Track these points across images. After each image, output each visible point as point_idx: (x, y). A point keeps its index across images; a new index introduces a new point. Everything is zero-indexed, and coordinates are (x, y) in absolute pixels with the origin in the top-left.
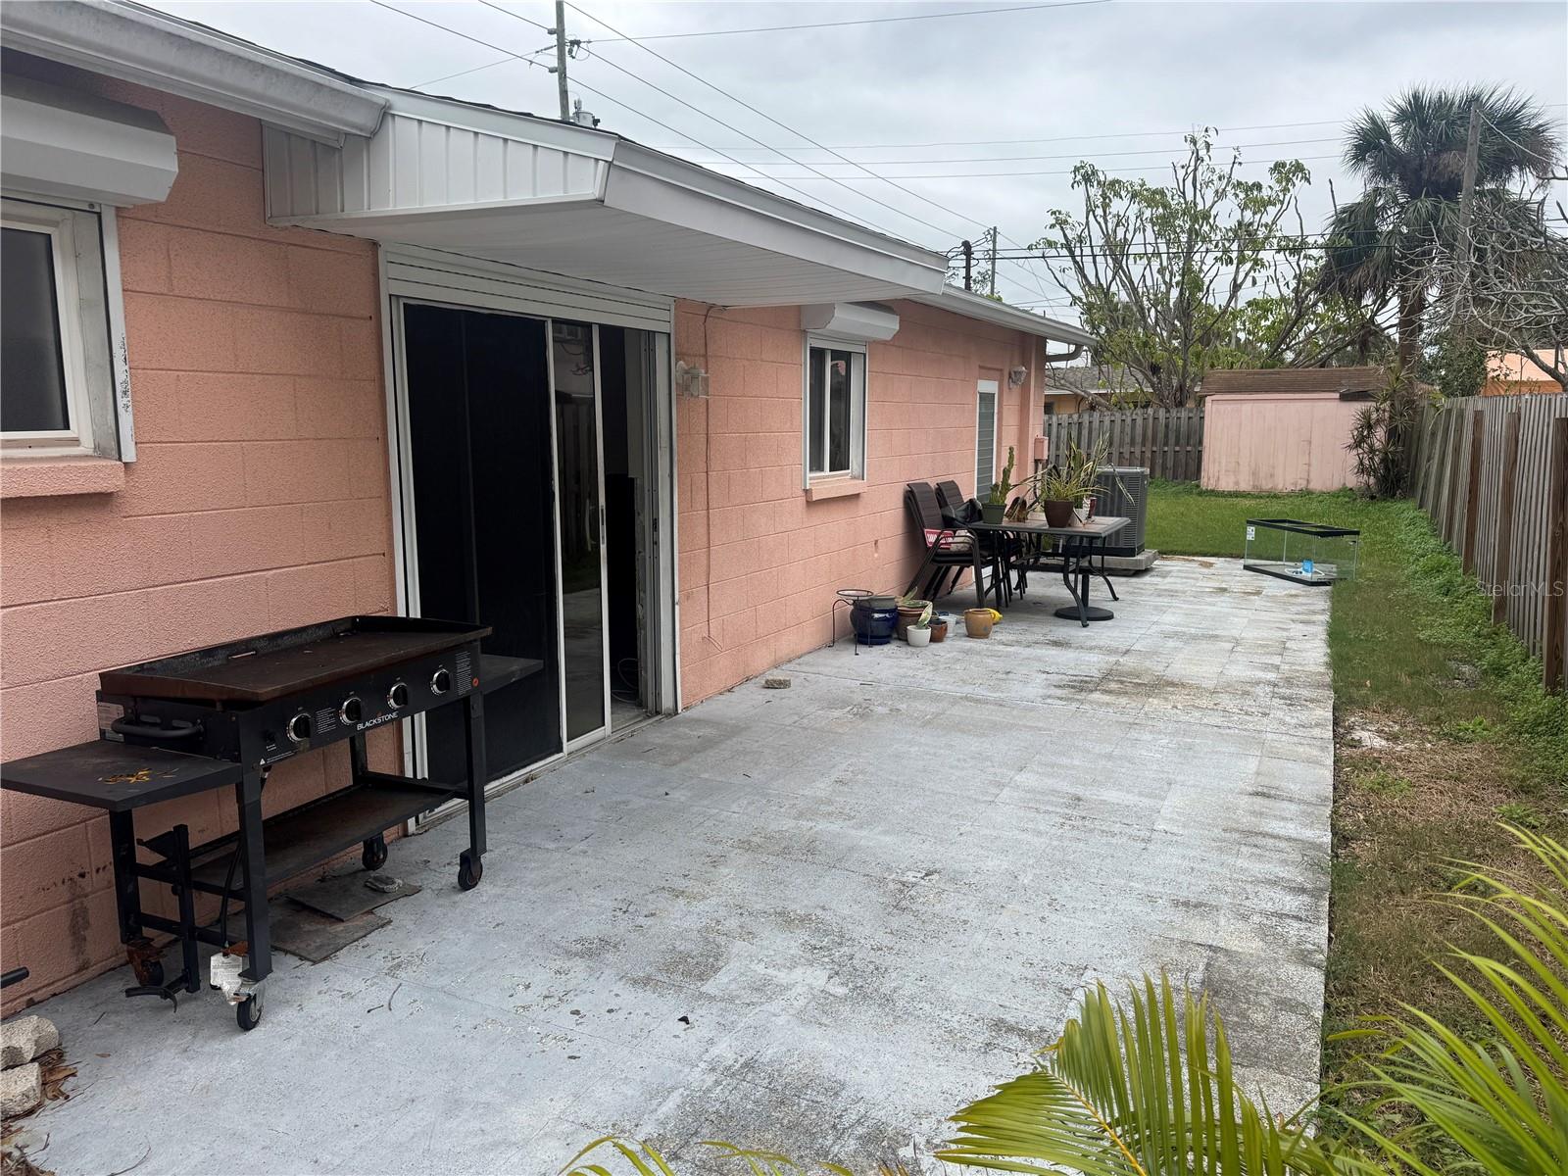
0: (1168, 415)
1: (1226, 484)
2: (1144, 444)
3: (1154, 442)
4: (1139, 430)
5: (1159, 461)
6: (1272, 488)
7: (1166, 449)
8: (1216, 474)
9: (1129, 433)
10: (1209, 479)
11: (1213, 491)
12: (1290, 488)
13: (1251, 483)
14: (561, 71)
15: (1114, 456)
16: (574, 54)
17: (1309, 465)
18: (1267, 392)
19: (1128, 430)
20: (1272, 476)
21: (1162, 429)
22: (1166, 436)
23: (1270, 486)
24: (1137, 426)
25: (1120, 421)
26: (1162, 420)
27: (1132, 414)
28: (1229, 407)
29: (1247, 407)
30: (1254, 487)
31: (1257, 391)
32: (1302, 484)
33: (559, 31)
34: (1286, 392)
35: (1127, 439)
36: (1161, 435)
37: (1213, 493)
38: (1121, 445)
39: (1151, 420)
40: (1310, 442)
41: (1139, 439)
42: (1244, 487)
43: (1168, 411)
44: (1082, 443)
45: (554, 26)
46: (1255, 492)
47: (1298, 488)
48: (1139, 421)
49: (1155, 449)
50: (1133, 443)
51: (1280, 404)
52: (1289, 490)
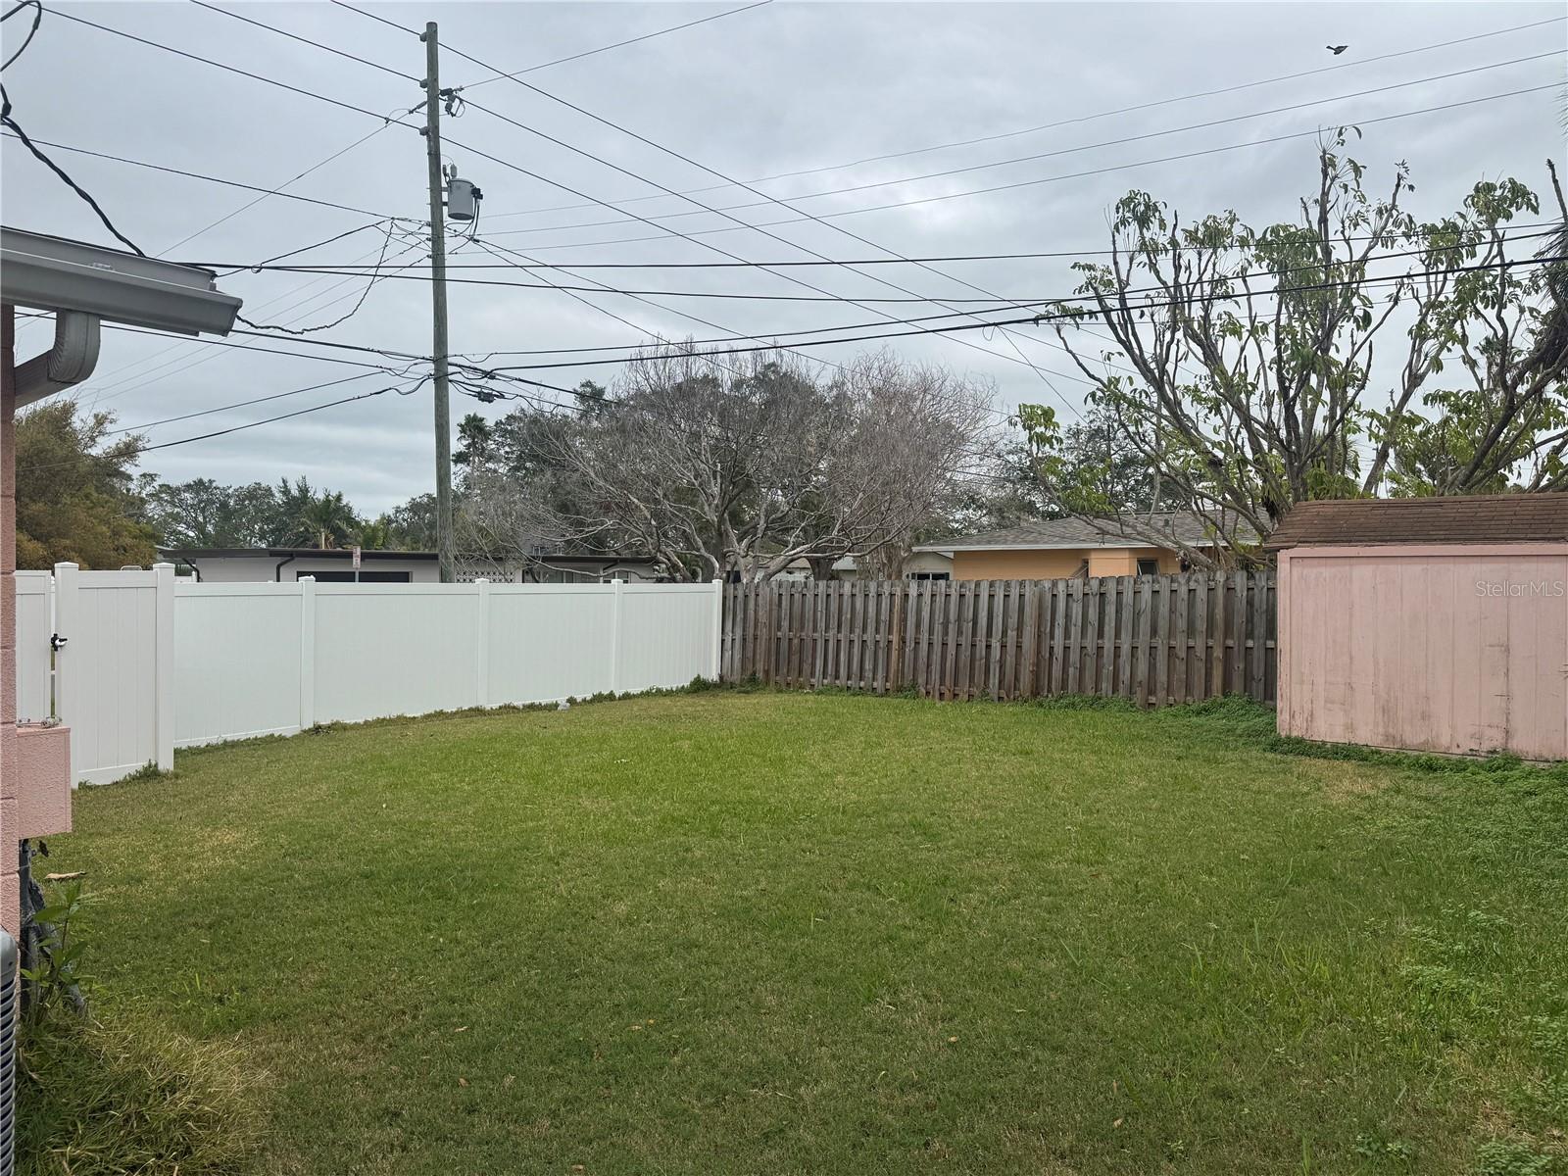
0: (1251, 584)
1: (1328, 729)
2: (1210, 633)
3: (1228, 632)
4: (1201, 609)
5: (1239, 665)
6: (1426, 742)
7: (1250, 643)
8: (1307, 707)
9: (1185, 614)
10: (1292, 716)
11: (1300, 741)
12: (1467, 745)
13: (1381, 730)
14: (432, 133)
15: (1159, 652)
16: (453, 110)
17: (1508, 697)
18: (1404, 541)
19: (1182, 607)
20: (1425, 716)
21: (1240, 606)
22: (1250, 620)
23: (1422, 738)
24: (1198, 600)
25: (1168, 593)
26: (1241, 592)
27: (1188, 580)
28: (1327, 571)
29: (1363, 573)
30: (1387, 736)
31: (1384, 540)
32: (1493, 740)
33: (430, 83)
34: (1447, 540)
35: (1182, 624)
36: (1239, 620)
37: (1302, 748)
38: (1171, 634)
39: (1220, 592)
40: (1508, 650)
41: (1201, 626)
42: (1366, 735)
43: (1251, 577)
44: (1106, 628)
45: (424, 76)
46: (1389, 748)
47: (1486, 746)
48: (1202, 593)
49: (1230, 643)
50: (1191, 631)
51: (1434, 567)
52: (1465, 749)
